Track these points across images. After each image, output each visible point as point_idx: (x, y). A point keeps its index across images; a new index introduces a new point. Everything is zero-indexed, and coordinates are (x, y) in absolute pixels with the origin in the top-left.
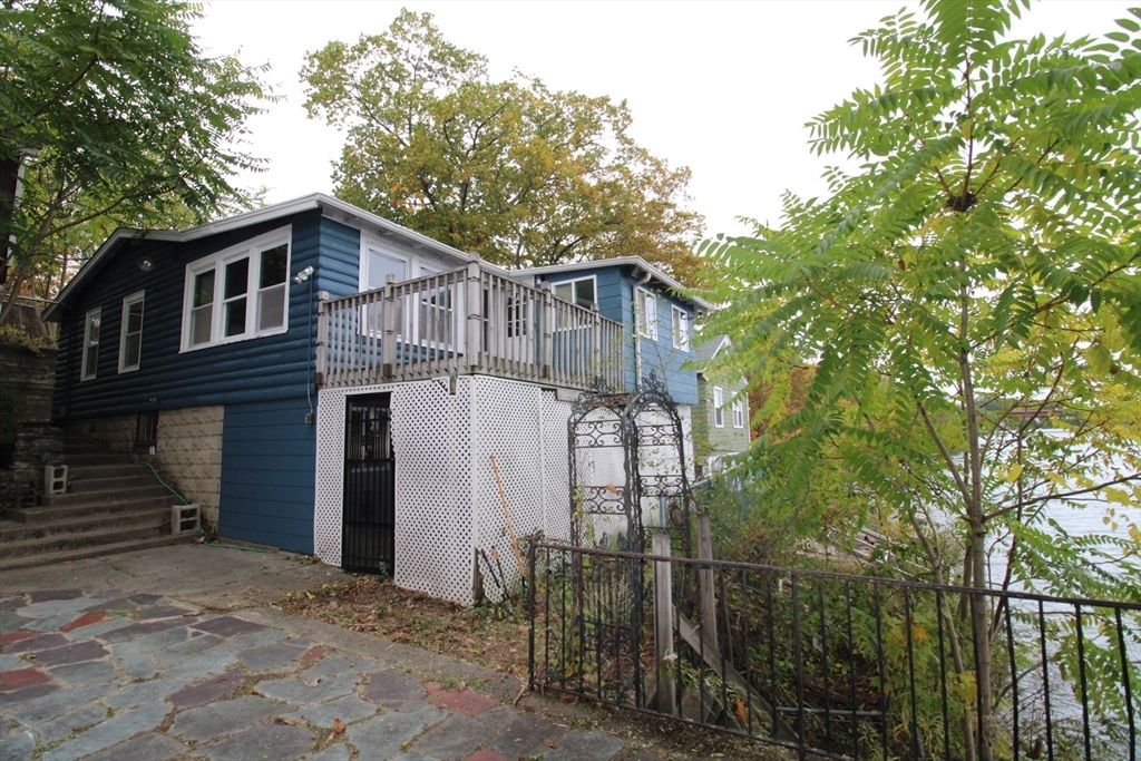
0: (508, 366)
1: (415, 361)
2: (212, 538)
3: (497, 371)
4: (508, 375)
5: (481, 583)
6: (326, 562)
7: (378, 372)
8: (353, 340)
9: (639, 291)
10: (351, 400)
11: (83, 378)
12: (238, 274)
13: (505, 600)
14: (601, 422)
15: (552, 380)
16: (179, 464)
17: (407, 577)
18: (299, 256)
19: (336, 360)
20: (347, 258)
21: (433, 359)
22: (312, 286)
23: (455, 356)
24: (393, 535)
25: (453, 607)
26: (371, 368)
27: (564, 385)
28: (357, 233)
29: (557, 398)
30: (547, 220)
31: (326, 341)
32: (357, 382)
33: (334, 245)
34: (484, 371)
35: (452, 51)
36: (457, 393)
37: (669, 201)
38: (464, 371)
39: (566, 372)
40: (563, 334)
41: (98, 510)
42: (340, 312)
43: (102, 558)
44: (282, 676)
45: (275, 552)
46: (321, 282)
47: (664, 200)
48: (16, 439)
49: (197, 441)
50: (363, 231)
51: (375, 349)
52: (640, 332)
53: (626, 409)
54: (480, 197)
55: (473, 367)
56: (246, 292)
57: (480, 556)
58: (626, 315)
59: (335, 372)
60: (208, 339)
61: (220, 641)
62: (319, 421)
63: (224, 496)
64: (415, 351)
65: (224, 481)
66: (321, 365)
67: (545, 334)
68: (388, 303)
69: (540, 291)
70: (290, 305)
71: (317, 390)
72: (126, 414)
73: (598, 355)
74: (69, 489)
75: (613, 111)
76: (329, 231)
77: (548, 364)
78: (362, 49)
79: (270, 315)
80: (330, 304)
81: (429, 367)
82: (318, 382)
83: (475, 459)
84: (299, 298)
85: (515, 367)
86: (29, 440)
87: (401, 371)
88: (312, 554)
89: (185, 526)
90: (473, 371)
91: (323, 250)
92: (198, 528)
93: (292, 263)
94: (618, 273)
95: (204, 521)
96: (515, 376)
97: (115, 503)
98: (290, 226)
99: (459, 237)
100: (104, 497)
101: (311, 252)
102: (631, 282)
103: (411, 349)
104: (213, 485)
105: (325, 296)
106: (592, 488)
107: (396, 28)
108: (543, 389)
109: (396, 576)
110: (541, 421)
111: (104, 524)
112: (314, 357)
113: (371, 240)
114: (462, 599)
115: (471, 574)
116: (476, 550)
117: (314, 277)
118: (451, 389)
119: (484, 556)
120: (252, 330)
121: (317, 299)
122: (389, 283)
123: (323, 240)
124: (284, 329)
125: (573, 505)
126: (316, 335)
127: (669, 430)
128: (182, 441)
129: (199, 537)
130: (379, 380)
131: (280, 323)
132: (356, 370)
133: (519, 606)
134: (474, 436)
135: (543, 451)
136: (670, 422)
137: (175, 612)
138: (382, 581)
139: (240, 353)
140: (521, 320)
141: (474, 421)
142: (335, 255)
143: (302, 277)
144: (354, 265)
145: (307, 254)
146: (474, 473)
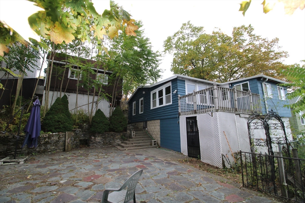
0: (226, 109)
1: (202, 109)
2: (159, 147)
3: (223, 110)
4: (226, 111)
5: (224, 163)
6: (184, 154)
7: (193, 112)
8: (187, 105)
9: (264, 84)
10: (187, 118)
11: (133, 115)
12: (161, 93)
13: (231, 168)
14: (257, 123)
15: (238, 112)
16: (152, 132)
17: (204, 159)
18: (173, 88)
19: (183, 109)
20: (183, 87)
21: (206, 108)
22: (177, 94)
23: (212, 107)
24: (200, 149)
25: (217, 168)
26: (191, 111)
27: (242, 113)
28: (184, 81)
29: (240, 117)
30: (228, 64)
31: (180, 105)
32: (188, 114)
33: (180, 84)
34: (220, 110)
35: (196, 28)
36: (213, 116)
37: (272, 50)
38: (215, 111)
39: (242, 109)
40: (240, 98)
41: (140, 140)
42: (183, 99)
43: (142, 149)
44: (185, 174)
45: (173, 151)
46: (178, 93)
47: (269, 50)
48: (127, 126)
49: (155, 127)
50: (186, 80)
51: (192, 106)
52: (265, 96)
53: (265, 119)
54: (207, 63)
55: (217, 110)
56: (162, 96)
57: (223, 156)
58: (260, 92)
59: (183, 112)
60: (156, 106)
61: (170, 166)
62: (180, 123)
63: (161, 139)
64: (202, 106)
65: (161, 136)
66: (180, 111)
67: (235, 100)
68: (194, 96)
69: (233, 89)
70: (172, 98)
71: (179, 116)
72: (141, 122)
73: (252, 104)
74: (135, 136)
75: (246, 29)
76: (179, 82)
77: (237, 108)
78: (175, 35)
79: (168, 101)
80: (181, 98)
81: (206, 110)
82: (179, 114)
83: (219, 132)
84: (174, 97)
85: (228, 109)
86: (129, 126)
87: (198, 111)
88: (181, 152)
89: (155, 144)
90: (217, 111)
91: (178, 86)
92: (156, 145)
93: (172, 89)
94: (256, 80)
95: (157, 144)
96: (228, 111)
97: (142, 139)
98: (171, 82)
99: (203, 74)
100: (140, 138)
101: (176, 87)
102: (261, 82)
103: (201, 106)
104: (159, 136)
105: (179, 96)
106: (256, 139)
107: (182, 28)
108: (236, 114)
109: (201, 159)
110: (236, 123)
111: (141, 143)
112: (178, 109)
113: (187, 82)
114: (219, 166)
115: (221, 160)
116: (222, 154)
117: (177, 92)
118: (212, 115)
119: (224, 156)
120: (164, 104)
121: (178, 97)
122: (194, 92)
123: (178, 84)
124: (171, 103)
125: (251, 143)
126: (178, 104)
127: (280, 125)
128: (152, 127)
129: (157, 147)
130: (193, 113)
131: (170, 102)
132: (188, 111)
133: (235, 170)
134: (219, 126)
135: (237, 131)
136: (280, 123)
137: (159, 160)
138: (198, 160)
139: (162, 109)
140: (226, 96)
141: (218, 123)
142: (181, 86)
143: (175, 92)
144: (184, 88)
145: (175, 87)
146: (220, 135)
